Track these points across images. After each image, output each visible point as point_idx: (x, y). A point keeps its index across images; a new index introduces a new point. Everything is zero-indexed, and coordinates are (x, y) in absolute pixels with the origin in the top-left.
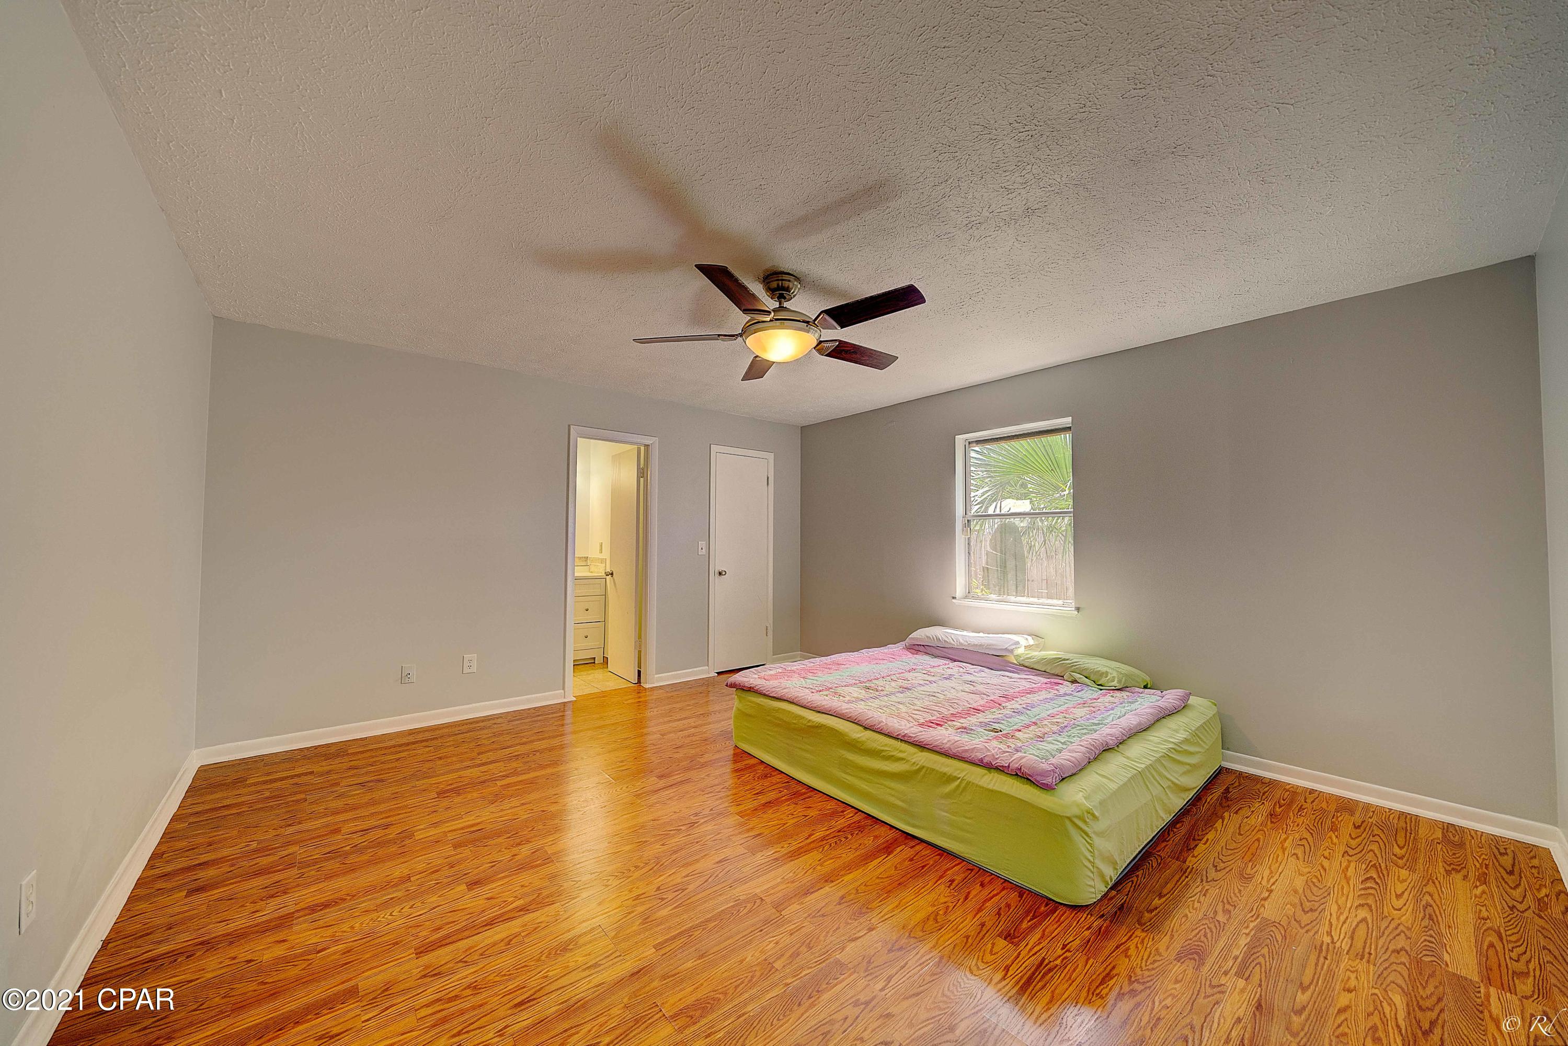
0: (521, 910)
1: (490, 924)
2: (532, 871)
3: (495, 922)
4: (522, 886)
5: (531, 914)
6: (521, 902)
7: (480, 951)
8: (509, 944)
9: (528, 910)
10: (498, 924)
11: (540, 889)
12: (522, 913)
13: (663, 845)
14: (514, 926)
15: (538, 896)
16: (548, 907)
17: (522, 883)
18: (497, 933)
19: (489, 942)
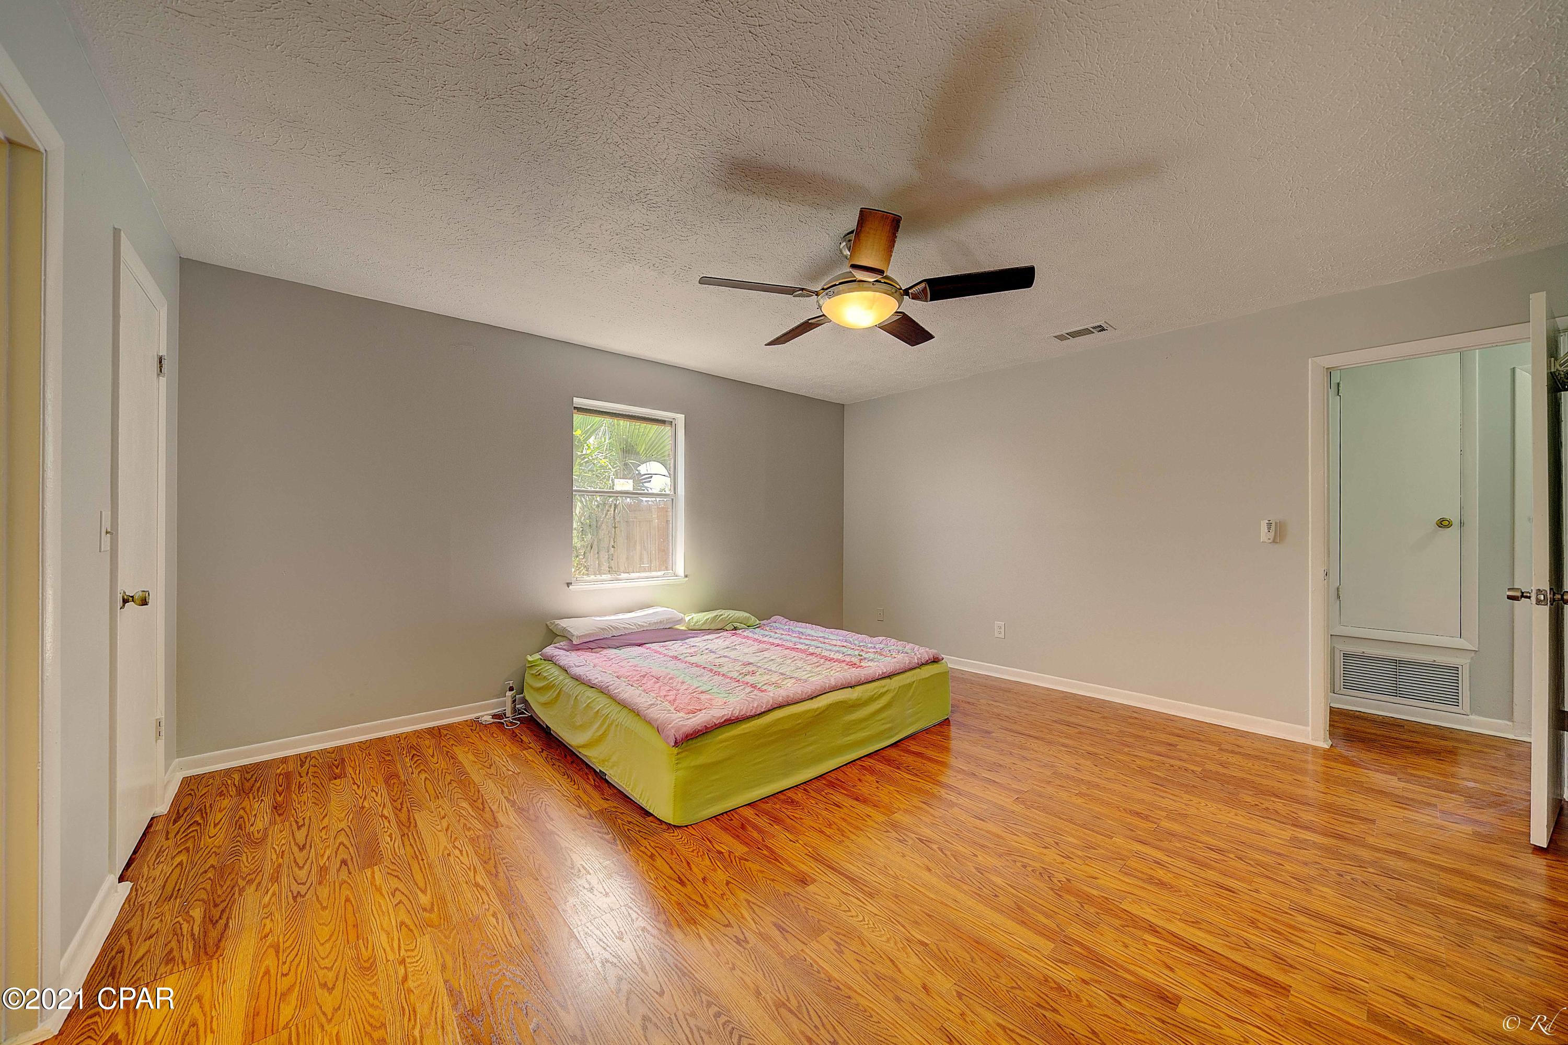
0: (1157, 932)
1: (1195, 948)
2: (1097, 949)
3: (1189, 946)
4: (1126, 947)
5: (1153, 921)
6: (1147, 937)
7: (1226, 939)
8: (1198, 922)
9: (1151, 926)
10: (1189, 942)
11: (1117, 929)
12: (1158, 929)
13: (976, 856)
14: (1177, 927)
15: (1127, 926)
16: (1132, 912)
17: (1123, 949)
18: (1198, 936)
19: (1212, 937)
